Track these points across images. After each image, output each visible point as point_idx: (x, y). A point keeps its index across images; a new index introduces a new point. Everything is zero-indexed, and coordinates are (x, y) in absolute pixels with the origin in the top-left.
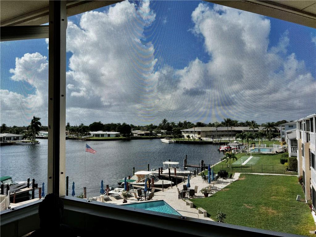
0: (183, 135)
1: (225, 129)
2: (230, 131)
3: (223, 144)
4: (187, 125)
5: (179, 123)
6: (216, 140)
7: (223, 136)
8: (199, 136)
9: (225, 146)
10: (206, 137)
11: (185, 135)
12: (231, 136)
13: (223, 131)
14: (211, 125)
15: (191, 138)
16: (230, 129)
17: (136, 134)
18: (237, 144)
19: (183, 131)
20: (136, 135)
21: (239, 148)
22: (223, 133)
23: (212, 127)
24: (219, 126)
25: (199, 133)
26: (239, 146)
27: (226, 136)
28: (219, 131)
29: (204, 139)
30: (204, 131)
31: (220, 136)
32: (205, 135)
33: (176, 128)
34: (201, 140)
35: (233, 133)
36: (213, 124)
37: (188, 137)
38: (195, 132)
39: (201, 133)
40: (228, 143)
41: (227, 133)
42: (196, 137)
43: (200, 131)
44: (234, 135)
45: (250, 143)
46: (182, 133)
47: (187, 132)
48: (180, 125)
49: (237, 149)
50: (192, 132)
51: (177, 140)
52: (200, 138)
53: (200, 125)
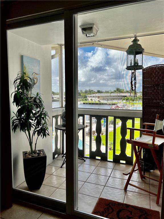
0: (88, 99)
1: (115, 94)
2: (119, 96)
3: (114, 104)
4: (91, 92)
5: (85, 90)
6: (110, 102)
7: (114, 99)
8: (99, 99)
9: (115, 106)
10: (103, 100)
11: (90, 99)
12: (119, 99)
13: (114, 96)
15: (93, 101)
16: (119, 95)
17: (55, 98)
18: (123, 105)
19: (88, 96)
20: (56, 98)
21: (124, 107)
22: (114, 98)
23: (107, 93)
24: (112, 93)
25: (99, 97)
26: (124, 105)
27: (116, 99)
28: (112, 96)
29: (102, 101)
30: (102, 96)
31: (112, 99)
32: (102, 99)
33: (83, 94)
34: (100, 102)
35: (121, 97)
36: (108, 91)
37: (92, 100)
38: (96, 96)
39: (100, 97)
40: (117, 104)
41: (117, 97)
42: (96, 100)
43: (99, 96)
44: (121, 99)
45: (131, 104)
46: (88, 97)
47: (91, 96)
48: (86, 92)
49: (122, 107)
50: (94, 96)
51: (84, 102)
52: (99, 101)
53: (99, 92)
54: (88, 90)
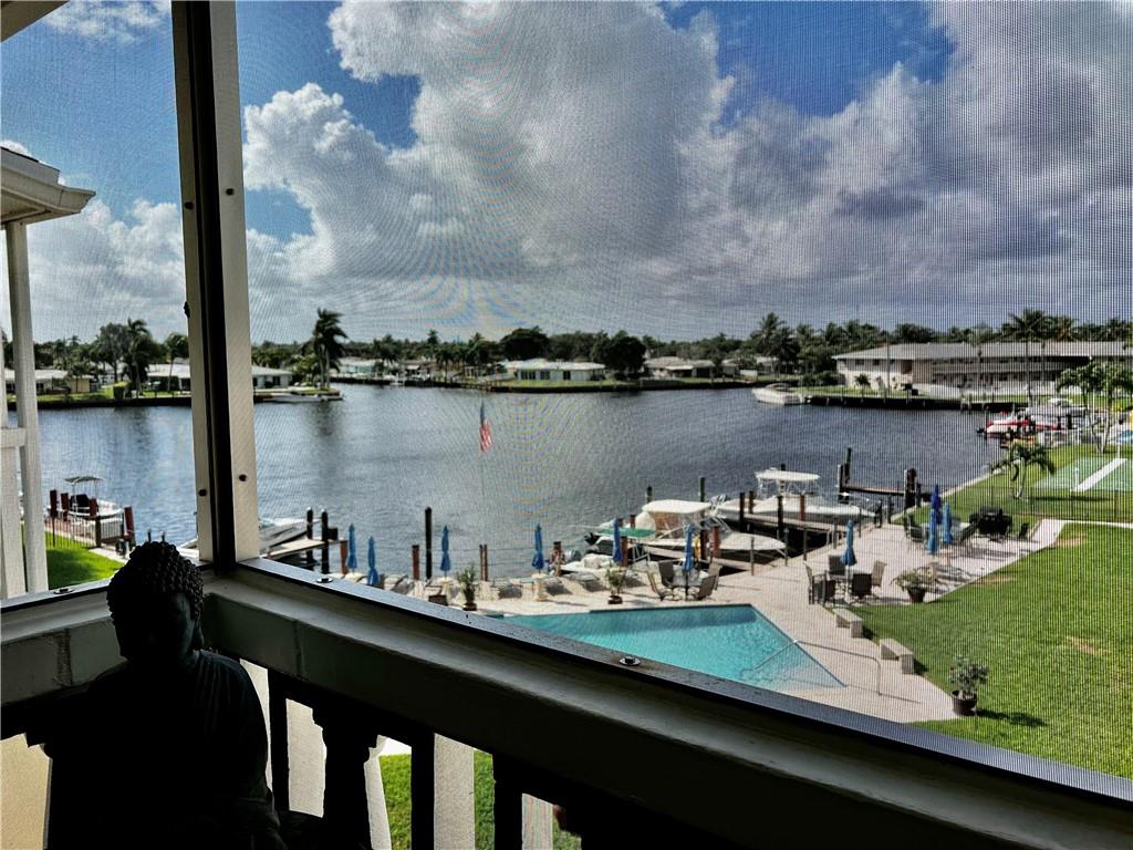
0: (843, 376)
1: (1017, 349)
2: (1036, 359)
3: (1005, 408)
4: (858, 337)
5: (825, 329)
6: (976, 394)
7: (1003, 377)
8: (908, 378)
9: (1011, 418)
10: (934, 382)
11: (851, 375)
12: (1038, 379)
13: (1004, 360)
14: (957, 336)
15: (875, 386)
16: (1035, 349)
17: (661, 370)
18: (1061, 411)
19: (844, 360)
20: (663, 374)
21: (1070, 426)
22: (1003, 368)
23: (960, 341)
24: (988, 338)
25: (907, 366)
26: (1069, 416)
27: (1019, 376)
28: (989, 360)
29: (928, 390)
30: (926, 361)
31: (989, 379)
32: (929, 376)
33: (815, 350)
34: (915, 392)
35: (1050, 367)
36: (967, 332)
37: (863, 380)
38: (893, 361)
39: (914, 366)
40: (1026, 405)
41: (1021, 368)
42: (889, 382)
43: (913, 357)
44: (1053, 376)
45: (1116, 405)
46: (840, 365)
47: (859, 362)
48: (833, 336)
49: (1059, 428)
50: (877, 362)
51: (819, 392)
52: (908, 386)
53: (910, 335)
54: (845, 328)
